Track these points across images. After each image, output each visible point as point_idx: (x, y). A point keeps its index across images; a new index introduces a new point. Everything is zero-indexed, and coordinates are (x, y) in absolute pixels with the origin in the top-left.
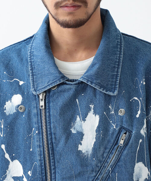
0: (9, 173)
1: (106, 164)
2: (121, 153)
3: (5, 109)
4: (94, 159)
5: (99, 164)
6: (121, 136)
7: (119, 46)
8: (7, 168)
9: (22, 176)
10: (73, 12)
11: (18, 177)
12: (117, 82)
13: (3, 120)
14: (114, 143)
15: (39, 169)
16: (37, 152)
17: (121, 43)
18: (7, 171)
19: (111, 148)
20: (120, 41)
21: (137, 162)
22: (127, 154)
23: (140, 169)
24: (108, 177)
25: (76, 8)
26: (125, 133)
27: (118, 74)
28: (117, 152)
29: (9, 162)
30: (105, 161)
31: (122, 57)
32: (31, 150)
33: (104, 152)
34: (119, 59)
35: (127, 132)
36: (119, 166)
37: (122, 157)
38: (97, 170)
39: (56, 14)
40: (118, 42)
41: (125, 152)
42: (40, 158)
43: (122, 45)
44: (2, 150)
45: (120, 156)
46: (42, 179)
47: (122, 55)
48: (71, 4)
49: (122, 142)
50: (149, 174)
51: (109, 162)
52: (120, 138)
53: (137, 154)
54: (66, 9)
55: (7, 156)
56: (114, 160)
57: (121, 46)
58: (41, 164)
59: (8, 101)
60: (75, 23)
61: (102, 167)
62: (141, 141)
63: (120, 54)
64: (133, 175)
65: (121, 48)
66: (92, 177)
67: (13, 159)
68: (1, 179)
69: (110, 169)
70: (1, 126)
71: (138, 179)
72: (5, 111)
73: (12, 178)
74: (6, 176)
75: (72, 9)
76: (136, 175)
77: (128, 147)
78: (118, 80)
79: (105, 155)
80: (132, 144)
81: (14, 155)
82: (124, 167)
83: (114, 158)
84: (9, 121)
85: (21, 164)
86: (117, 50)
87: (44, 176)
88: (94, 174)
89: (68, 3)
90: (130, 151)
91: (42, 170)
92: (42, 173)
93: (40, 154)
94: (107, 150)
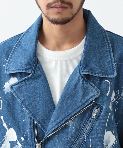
0: (6, 138)
1: (82, 132)
2: (94, 124)
3: (4, 88)
4: (73, 128)
5: (77, 132)
6: (94, 110)
7: (105, 39)
8: (5, 134)
9: (16, 140)
10: (61, 12)
11: (13, 141)
12: (113, 66)
13: (2, 97)
14: (89, 116)
15: (29, 136)
16: (28, 122)
17: (106, 35)
18: (5, 136)
19: (86, 120)
20: (105, 35)
21: (107, 131)
22: (99, 125)
23: (109, 136)
24: (83, 142)
25: (64, 9)
26: (97, 108)
27: (112, 59)
28: (91, 123)
29: (6, 130)
30: (81, 130)
31: (111, 46)
32: (24, 121)
33: (81, 123)
34: (109, 48)
35: (98, 107)
36: (92, 133)
37: (95, 127)
38: (76, 136)
39: (48, 13)
40: (103, 36)
41: (97, 123)
42: (30, 127)
43: (107, 37)
44: (1, 120)
45: (93, 126)
46: (32, 143)
47: (110, 44)
48: (59, 5)
49: (94, 115)
50: (116, 140)
51: (85, 131)
52: (93, 111)
53: (106, 124)
54: (55, 9)
55: (5, 125)
56: (88, 129)
57: (107, 39)
58: (31, 131)
59: (6, 82)
60: (62, 21)
61: (79, 135)
62: (110, 114)
63: (108, 44)
64: (103, 141)
65: (107, 40)
66: (71, 142)
67: (9, 127)
68: (1, 143)
69: (85, 136)
70: (1, 101)
71: (107, 144)
72: (4, 90)
73: (9, 142)
74: (4, 140)
75: (60, 9)
76: (106, 141)
77: (99, 119)
78: (114, 64)
79: (82, 125)
80: (102, 116)
81: (10, 124)
82: (96, 135)
83: (89, 127)
84: (6, 98)
85: (15, 131)
86: (105, 42)
87: (33, 141)
88: (73, 140)
89: (57, 5)
90: (101, 122)
91: (32, 136)
92: (32, 139)
93: (31, 124)
94: (83, 122)
